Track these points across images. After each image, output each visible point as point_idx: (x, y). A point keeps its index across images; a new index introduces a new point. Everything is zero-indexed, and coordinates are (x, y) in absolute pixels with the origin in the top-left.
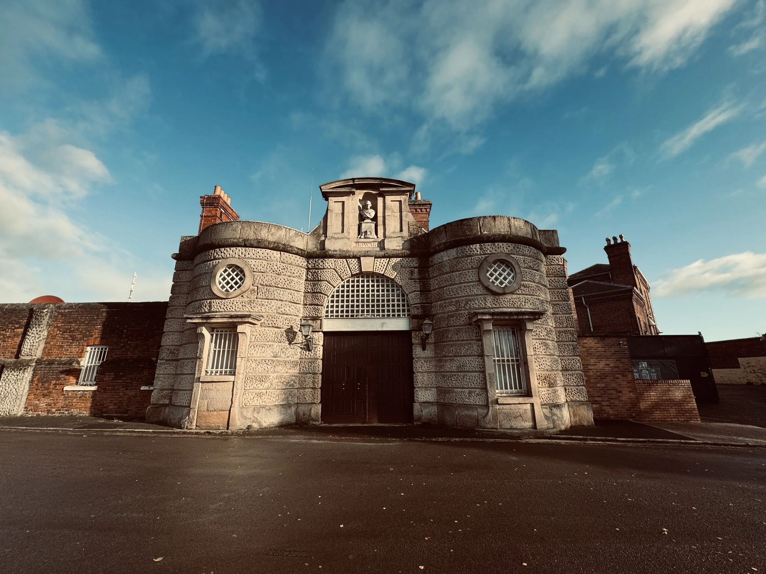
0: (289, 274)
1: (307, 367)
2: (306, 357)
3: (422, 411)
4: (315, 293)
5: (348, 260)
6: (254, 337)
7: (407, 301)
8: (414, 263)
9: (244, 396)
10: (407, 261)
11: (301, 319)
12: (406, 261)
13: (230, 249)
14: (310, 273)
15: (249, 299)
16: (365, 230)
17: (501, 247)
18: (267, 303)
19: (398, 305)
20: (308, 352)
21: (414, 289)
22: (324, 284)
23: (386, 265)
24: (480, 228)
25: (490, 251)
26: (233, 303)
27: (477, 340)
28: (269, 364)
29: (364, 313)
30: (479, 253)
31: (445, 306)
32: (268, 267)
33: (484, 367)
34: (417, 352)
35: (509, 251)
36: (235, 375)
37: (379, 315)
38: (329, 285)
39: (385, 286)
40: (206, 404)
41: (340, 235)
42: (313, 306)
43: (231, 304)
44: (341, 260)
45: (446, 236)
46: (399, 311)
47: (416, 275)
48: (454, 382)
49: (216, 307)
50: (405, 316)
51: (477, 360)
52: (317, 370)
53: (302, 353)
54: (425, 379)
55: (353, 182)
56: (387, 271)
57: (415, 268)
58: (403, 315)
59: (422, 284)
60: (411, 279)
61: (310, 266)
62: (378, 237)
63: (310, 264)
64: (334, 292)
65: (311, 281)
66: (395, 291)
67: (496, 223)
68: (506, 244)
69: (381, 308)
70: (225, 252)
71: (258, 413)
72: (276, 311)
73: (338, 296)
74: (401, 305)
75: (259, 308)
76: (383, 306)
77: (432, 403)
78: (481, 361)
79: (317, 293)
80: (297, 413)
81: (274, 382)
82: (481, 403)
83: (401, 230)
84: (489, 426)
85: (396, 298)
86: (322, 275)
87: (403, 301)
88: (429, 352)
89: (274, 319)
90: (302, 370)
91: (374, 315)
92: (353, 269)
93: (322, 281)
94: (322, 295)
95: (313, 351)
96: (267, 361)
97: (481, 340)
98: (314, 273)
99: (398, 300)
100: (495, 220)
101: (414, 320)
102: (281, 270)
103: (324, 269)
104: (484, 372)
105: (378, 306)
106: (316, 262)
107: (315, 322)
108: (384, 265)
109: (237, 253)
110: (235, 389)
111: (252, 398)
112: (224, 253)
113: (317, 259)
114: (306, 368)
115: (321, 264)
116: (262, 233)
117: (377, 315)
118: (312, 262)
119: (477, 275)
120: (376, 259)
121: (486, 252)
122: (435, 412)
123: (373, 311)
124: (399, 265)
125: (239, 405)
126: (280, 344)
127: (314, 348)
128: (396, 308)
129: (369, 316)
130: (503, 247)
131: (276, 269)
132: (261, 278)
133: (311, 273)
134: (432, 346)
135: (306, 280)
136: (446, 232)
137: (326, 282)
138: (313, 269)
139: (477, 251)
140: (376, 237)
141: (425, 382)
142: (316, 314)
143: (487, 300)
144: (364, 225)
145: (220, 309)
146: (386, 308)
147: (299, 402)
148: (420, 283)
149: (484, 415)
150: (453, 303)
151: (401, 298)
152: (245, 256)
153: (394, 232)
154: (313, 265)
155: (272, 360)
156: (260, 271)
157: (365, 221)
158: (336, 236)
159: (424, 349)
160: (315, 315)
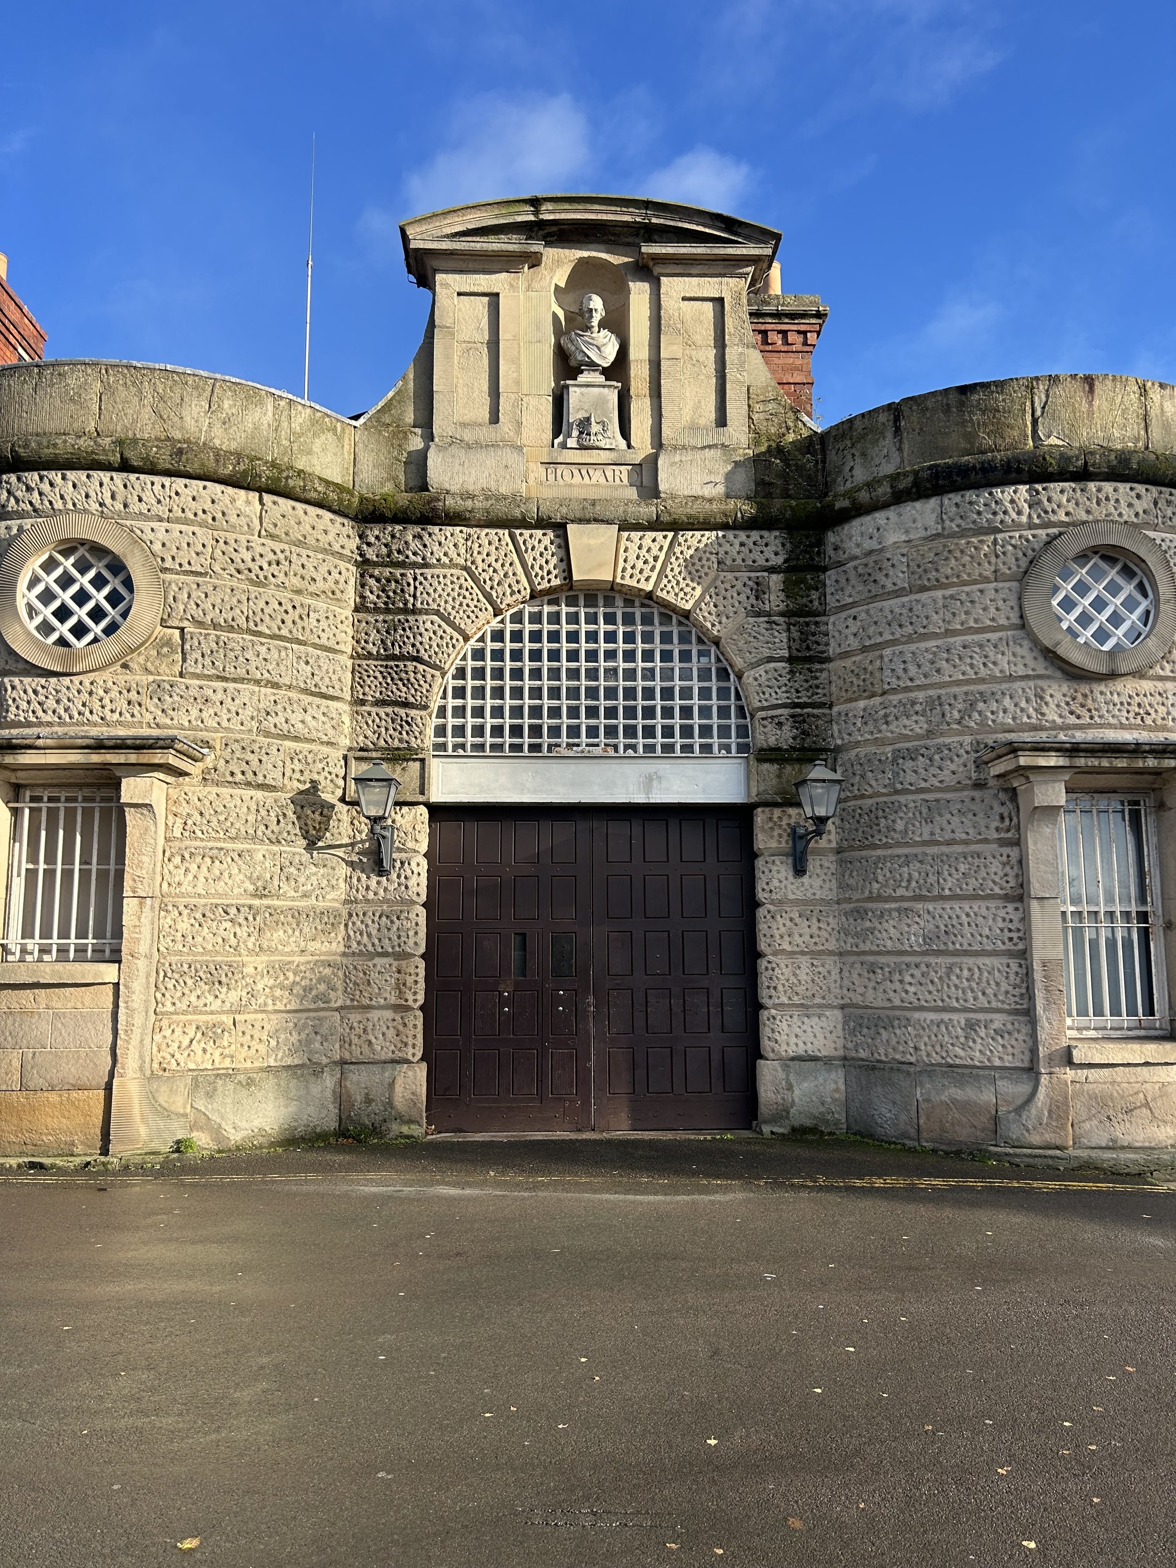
0: (296, 581)
1: (374, 932)
2: (371, 895)
3: (790, 1088)
4: (394, 657)
5: (518, 532)
6: (179, 822)
7: (738, 697)
8: (769, 552)
9: (158, 1037)
10: (742, 544)
11: (345, 758)
12: (737, 542)
13: (64, 478)
14: (372, 582)
15: (151, 678)
16: (581, 415)
17: (1107, 499)
18: (220, 696)
19: (705, 712)
20: (374, 879)
21: (766, 653)
22: (428, 625)
23: (662, 556)
24: (1035, 422)
25: (1067, 514)
26: (91, 693)
27: (1002, 843)
28: (241, 920)
29: (578, 736)
30: (1024, 519)
31: (886, 716)
32: (218, 552)
33: (1026, 936)
34: (775, 883)
35: (1137, 515)
36: (119, 962)
37: (634, 747)
38: (449, 630)
39: (657, 639)
40: (16, 1064)
41: (487, 433)
42: (389, 710)
43: (85, 696)
44: (493, 531)
45: (900, 449)
46: (706, 731)
47: (775, 600)
48: (912, 989)
49: (24, 705)
50: (729, 752)
51: (1002, 913)
52: (411, 942)
53: (355, 880)
54: (803, 977)
55: (536, 213)
56: (665, 581)
57: (772, 570)
58: (722, 747)
59: (796, 635)
60: (758, 614)
61: (371, 555)
62: (629, 446)
63: (369, 544)
64: (464, 658)
65: (377, 610)
66: (695, 658)
67: (1096, 403)
68: (1128, 485)
69: (640, 722)
70: (45, 487)
71: (210, 1095)
72: (255, 724)
73: (479, 673)
74: (715, 709)
75: (194, 713)
76: (649, 713)
77: (827, 1061)
78: (1016, 916)
79: (401, 657)
80: (341, 1098)
81: (260, 986)
82: (1008, 1061)
83: (722, 421)
84: (1035, 1139)
85: (696, 685)
86: (420, 588)
87: (723, 693)
88: (817, 883)
89: (249, 757)
90: (354, 945)
91: (616, 747)
92: (537, 568)
93: (421, 612)
94: (421, 667)
95: (394, 876)
96: (233, 911)
97: (1017, 843)
98: (388, 581)
99: (705, 693)
100: (1091, 390)
101: (766, 766)
102: (265, 566)
103: (426, 565)
104: (1024, 955)
105: (630, 713)
106: (393, 536)
107: (398, 769)
108: (656, 559)
109: (92, 494)
110: (122, 1011)
111: (186, 1043)
112: (41, 494)
113: (398, 527)
114: (369, 935)
115: (412, 546)
116: (184, 413)
117: (627, 747)
118: (377, 538)
119: (1013, 602)
120: (625, 534)
121: (1053, 518)
122: (837, 1090)
123: (611, 731)
124: (713, 558)
125: (141, 1069)
126: (275, 848)
127: (398, 864)
128: (696, 721)
129: (597, 751)
130: (1117, 501)
131: (251, 565)
132: (193, 595)
133: (378, 580)
134: (830, 862)
135: (356, 610)
136: (898, 430)
137: (435, 618)
138: (383, 565)
139: (1019, 513)
140: (623, 444)
141: (801, 989)
142: (400, 740)
143: (1048, 698)
144: (575, 395)
145: (40, 713)
146: (659, 722)
147: (347, 1056)
148: (788, 630)
149: (1019, 1102)
150: (918, 708)
151: (714, 684)
152: (126, 506)
153: (694, 428)
154: (384, 550)
155: (250, 907)
156: (186, 567)
157: (582, 379)
158: (468, 436)
159: (799, 870)
160: (396, 744)
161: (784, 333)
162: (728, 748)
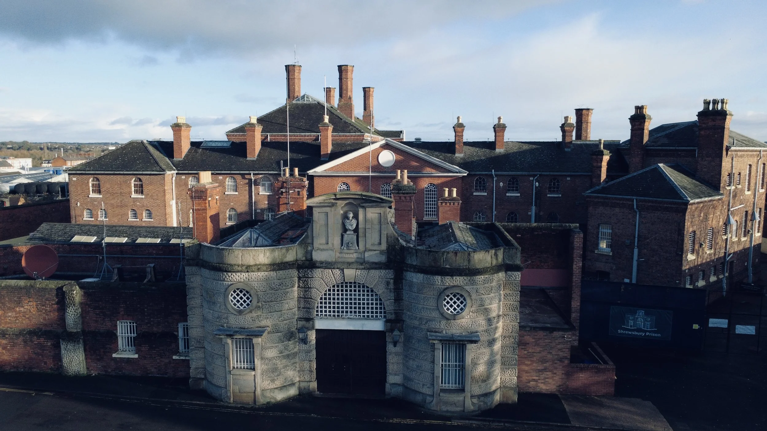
0: (284, 288)
1: (304, 356)
2: (303, 349)
3: (391, 390)
4: (306, 298)
5: (333, 270)
6: (264, 342)
7: (384, 305)
8: (390, 275)
9: (263, 383)
10: (384, 273)
11: (297, 320)
12: (383, 272)
13: (236, 274)
14: (301, 281)
15: (256, 314)
16: (347, 241)
17: (457, 281)
18: (270, 316)
19: (376, 308)
20: (304, 345)
21: (389, 298)
22: (314, 291)
23: (366, 276)
24: (443, 262)
25: (449, 284)
26: (245, 319)
27: (432, 351)
28: (277, 359)
29: (348, 313)
30: (439, 284)
31: (412, 318)
32: (268, 286)
33: (434, 370)
34: (389, 348)
35: (464, 284)
36: (255, 370)
37: (360, 316)
38: (318, 292)
39: (366, 291)
40: (238, 388)
41: (325, 247)
42: (306, 310)
43: (244, 319)
44: (327, 270)
45: (417, 260)
46: (377, 313)
47: (392, 286)
48: (414, 375)
49: (232, 321)
50: (382, 317)
51: (430, 365)
52: (312, 358)
53: (300, 345)
54: (395, 368)
55: (335, 196)
56: (366, 281)
57: (391, 279)
59: (396, 294)
60: (387, 289)
61: (301, 275)
62: (359, 249)
63: (300, 273)
64: (322, 295)
65: (302, 287)
66: (374, 296)
67: (457, 258)
68: (463, 277)
69: (362, 310)
70: (232, 276)
71: (273, 393)
72: (277, 320)
73: (325, 299)
74: (379, 308)
75: (265, 321)
76: (364, 308)
77: (399, 385)
78: (433, 366)
79: (308, 298)
80: (299, 388)
81: (282, 371)
82: (429, 393)
83: (380, 243)
84: (432, 409)
85: (374, 302)
86: (311, 283)
87: (381, 304)
88: (399, 349)
89: (277, 327)
90: (300, 358)
91: (356, 316)
92: (337, 278)
93: (312, 288)
94: (312, 300)
95: (308, 345)
96: (275, 358)
97: (434, 351)
98: (305, 281)
99: (376, 304)
100: (456, 254)
101: (388, 324)
102: (278, 286)
103: (312, 277)
104: (433, 373)
105: (359, 308)
106: (305, 271)
107: (308, 323)
108: (364, 276)
109: (242, 278)
110: (256, 379)
111: (268, 383)
112: (232, 278)
113: (306, 269)
114: (304, 357)
115: (309, 273)
116: (259, 258)
117: (359, 316)
118: (302, 271)
119: (436, 301)
120: (357, 270)
121: (445, 285)
122: (401, 390)
123: (355, 312)
124: (378, 276)
125: (260, 389)
126: (283, 343)
127: (309, 342)
128: (374, 310)
129: (352, 317)
130: (460, 281)
131: (274, 287)
132: (264, 296)
133: (302, 281)
134: (402, 344)
135: (298, 287)
136: (417, 256)
137: (315, 289)
138: (304, 278)
139: (439, 282)
140: (357, 248)
141: (394, 370)
142: (308, 316)
143: (442, 323)
144: (346, 236)
145: (235, 322)
146: (366, 310)
147: (300, 380)
148: (394, 293)
149: (430, 401)
150: (417, 319)
151: (378, 302)
152: (249, 280)
153: (373, 245)
154: (303, 274)
155: (279, 356)
156: (262, 291)
157: (348, 233)
158: (321, 247)
159: (395, 346)
160: (307, 317)
161: (405, 197)
162: (381, 316)
